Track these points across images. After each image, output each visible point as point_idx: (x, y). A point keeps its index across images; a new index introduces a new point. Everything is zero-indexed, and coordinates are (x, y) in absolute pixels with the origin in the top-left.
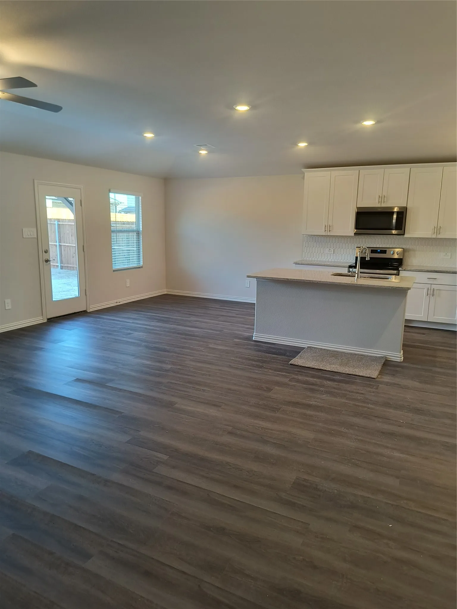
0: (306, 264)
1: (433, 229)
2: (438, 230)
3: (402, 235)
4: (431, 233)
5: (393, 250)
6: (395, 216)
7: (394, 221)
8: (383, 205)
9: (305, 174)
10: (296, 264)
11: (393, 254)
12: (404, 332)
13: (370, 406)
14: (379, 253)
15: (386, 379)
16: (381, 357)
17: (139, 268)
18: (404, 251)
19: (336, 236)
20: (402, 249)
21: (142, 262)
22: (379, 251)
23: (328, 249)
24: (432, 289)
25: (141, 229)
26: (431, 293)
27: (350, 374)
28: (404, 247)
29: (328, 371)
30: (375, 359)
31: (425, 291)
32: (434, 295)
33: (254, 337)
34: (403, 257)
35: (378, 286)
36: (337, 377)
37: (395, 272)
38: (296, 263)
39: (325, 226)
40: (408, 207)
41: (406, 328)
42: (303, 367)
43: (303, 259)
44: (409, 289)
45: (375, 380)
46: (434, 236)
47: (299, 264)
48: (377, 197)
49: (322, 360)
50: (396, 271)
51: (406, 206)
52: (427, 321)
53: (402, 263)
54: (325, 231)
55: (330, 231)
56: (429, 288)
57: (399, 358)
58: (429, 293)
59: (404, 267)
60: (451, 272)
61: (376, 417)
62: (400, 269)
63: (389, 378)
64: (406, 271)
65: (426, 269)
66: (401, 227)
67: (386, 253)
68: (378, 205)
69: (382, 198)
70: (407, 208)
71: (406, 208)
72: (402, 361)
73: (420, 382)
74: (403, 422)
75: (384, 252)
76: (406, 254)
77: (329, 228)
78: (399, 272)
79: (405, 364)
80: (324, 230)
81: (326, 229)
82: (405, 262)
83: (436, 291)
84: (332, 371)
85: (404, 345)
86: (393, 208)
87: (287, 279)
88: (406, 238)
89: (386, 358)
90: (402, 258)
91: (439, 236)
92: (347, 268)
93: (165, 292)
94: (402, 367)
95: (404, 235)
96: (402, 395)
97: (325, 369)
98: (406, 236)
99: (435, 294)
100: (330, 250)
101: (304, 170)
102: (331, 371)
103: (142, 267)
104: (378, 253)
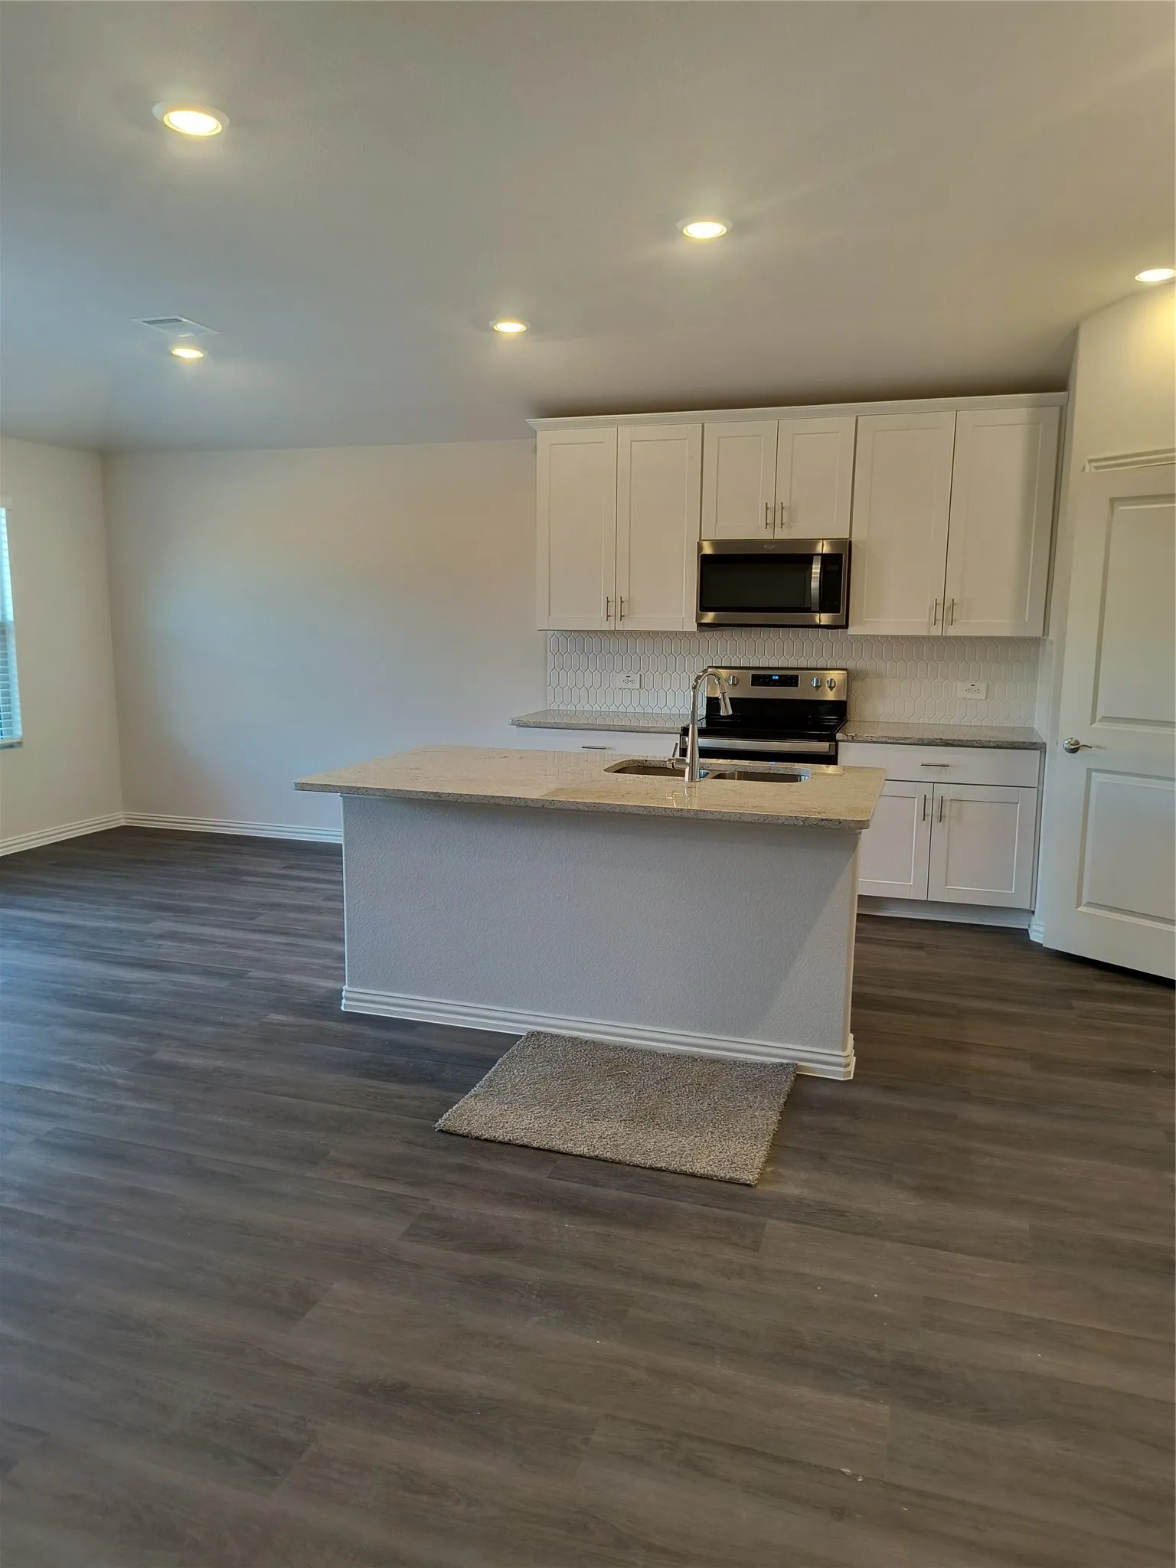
0: (549, 726)
1: (931, 609)
2: (946, 610)
3: (842, 627)
4: (927, 620)
5: (817, 674)
6: (816, 569)
7: (815, 584)
8: (781, 534)
9: (538, 432)
10: (519, 726)
11: (817, 687)
12: (857, 940)
13: (721, 1371)
14: (775, 683)
15: (794, 1185)
16: (782, 1065)
17: (11, 746)
18: (851, 676)
19: (645, 632)
20: (845, 672)
21: (19, 726)
22: (777, 678)
23: (622, 676)
24: (937, 797)
25: (10, 617)
26: (936, 812)
27: (660, 1170)
28: (850, 665)
29: (576, 1155)
30: (755, 1076)
31: (917, 804)
32: (945, 816)
33: (344, 1001)
34: (847, 697)
35: (756, 818)
36: (610, 1193)
37: (823, 747)
38: (521, 724)
39: (608, 602)
40: (853, 540)
41: (863, 925)
42: (486, 1140)
43: (549, 708)
44: (863, 825)
45: (752, 1190)
46: (936, 631)
47: (528, 727)
48: (762, 508)
49: (568, 1097)
50: (828, 744)
51: (848, 537)
52: (927, 901)
53: (845, 715)
54: (608, 616)
55: (622, 616)
56: (929, 796)
57: (841, 1069)
58: (928, 811)
59: (852, 728)
60: (992, 744)
61: (737, 1449)
62: (839, 736)
63: (803, 1176)
64: (860, 742)
65: (917, 735)
66: (836, 603)
67: (797, 686)
68: (765, 535)
69: (775, 512)
70: (850, 541)
71: (848, 545)
72: (852, 1078)
73: (919, 1190)
74: (854, 1477)
75: (790, 681)
76: (857, 686)
77: (618, 607)
78: (837, 745)
79: (863, 1095)
80: (603, 615)
81: (612, 613)
82: (853, 712)
83: (948, 804)
84: (596, 1158)
85: (859, 1001)
86: (813, 542)
87: (436, 794)
88: (851, 635)
89: (797, 1067)
90: (844, 698)
91: (952, 631)
92: (679, 735)
93: (119, 819)
94: (852, 1110)
95: (846, 626)
96: (847, 1277)
97: (569, 1147)
98: (852, 630)
99: (947, 815)
100: (629, 679)
101: (532, 421)
102: (591, 1158)
103: (20, 744)
104: (772, 683)
